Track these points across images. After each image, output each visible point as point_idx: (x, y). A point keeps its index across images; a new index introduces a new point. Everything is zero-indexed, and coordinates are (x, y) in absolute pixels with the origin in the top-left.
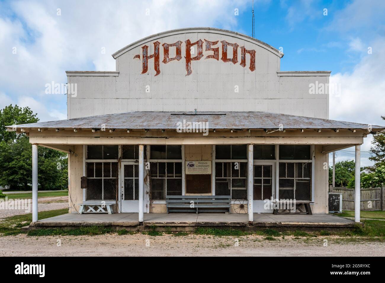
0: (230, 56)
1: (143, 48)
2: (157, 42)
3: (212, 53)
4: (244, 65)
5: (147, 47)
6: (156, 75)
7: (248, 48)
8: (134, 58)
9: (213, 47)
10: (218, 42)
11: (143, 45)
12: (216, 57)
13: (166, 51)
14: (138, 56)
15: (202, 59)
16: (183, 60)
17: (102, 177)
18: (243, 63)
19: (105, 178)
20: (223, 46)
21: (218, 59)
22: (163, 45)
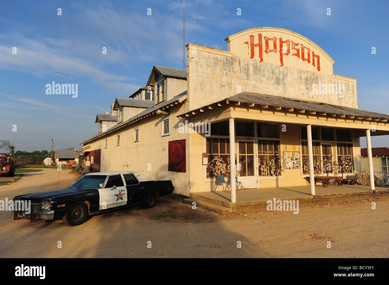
0: (306, 57)
1: (251, 36)
2: (260, 34)
3: (295, 52)
4: (314, 66)
5: (253, 37)
6: (260, 62)
7: (316, 54)
8: (244, 43)
9: (296, 47)
10: (299, 44)
11: (251, 34)
12: (298, 55)
13: (267, 43)
14: (247, 43)
15: (290, 55)
16: (278, 53)
17: (218, 153)
18: (313, 64)
19: (221, 154)
20: (302, 48)
21: (299, 58)
22: (265, 38)
